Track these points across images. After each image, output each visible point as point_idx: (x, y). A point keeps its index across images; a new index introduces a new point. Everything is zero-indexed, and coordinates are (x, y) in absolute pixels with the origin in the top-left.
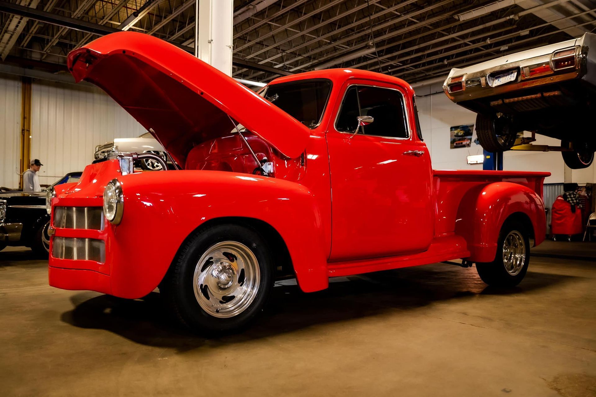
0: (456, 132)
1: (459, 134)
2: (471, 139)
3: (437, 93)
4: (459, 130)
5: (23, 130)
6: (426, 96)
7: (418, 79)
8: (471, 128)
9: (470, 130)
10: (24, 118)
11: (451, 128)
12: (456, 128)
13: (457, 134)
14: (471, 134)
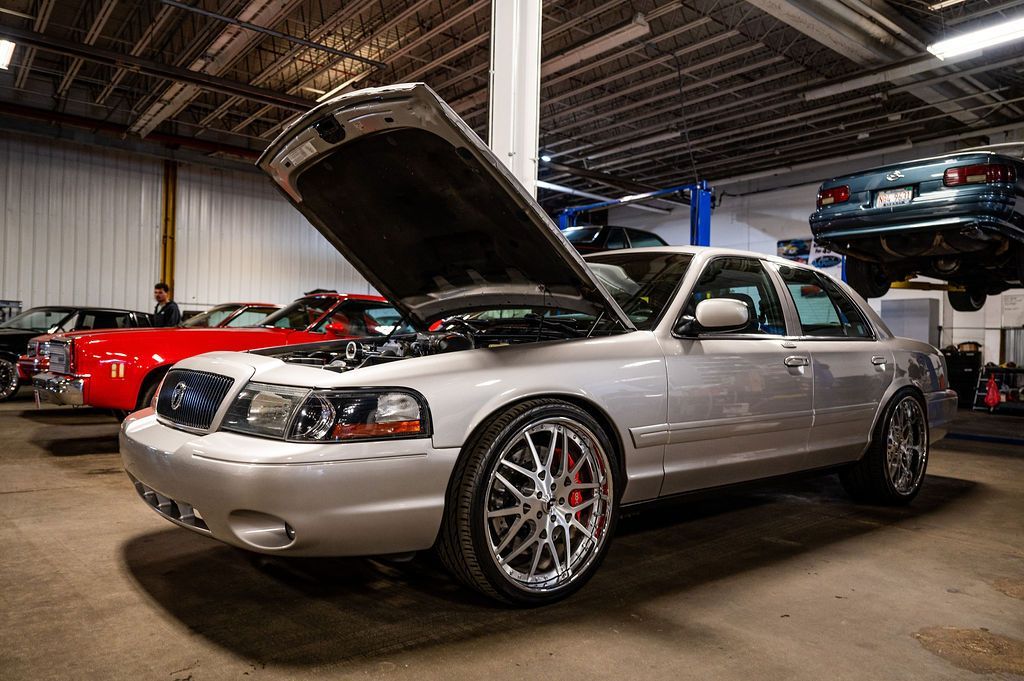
0: (785, 248)
1: (790, 252)
2: (807, 260)
3: (758, 192)
4: (790, 246)
5: (165, 237)
6: (742, 195)
7: (734, 172)
8: (807, 244)
9: (805, 247)
10: (166, 220)
11: (779, 243)
12: (786, 243)
13: (788, 251)
14: (808, 253)
